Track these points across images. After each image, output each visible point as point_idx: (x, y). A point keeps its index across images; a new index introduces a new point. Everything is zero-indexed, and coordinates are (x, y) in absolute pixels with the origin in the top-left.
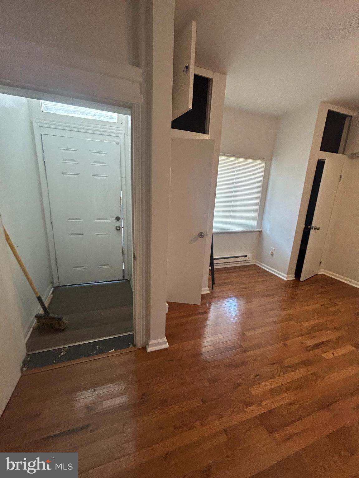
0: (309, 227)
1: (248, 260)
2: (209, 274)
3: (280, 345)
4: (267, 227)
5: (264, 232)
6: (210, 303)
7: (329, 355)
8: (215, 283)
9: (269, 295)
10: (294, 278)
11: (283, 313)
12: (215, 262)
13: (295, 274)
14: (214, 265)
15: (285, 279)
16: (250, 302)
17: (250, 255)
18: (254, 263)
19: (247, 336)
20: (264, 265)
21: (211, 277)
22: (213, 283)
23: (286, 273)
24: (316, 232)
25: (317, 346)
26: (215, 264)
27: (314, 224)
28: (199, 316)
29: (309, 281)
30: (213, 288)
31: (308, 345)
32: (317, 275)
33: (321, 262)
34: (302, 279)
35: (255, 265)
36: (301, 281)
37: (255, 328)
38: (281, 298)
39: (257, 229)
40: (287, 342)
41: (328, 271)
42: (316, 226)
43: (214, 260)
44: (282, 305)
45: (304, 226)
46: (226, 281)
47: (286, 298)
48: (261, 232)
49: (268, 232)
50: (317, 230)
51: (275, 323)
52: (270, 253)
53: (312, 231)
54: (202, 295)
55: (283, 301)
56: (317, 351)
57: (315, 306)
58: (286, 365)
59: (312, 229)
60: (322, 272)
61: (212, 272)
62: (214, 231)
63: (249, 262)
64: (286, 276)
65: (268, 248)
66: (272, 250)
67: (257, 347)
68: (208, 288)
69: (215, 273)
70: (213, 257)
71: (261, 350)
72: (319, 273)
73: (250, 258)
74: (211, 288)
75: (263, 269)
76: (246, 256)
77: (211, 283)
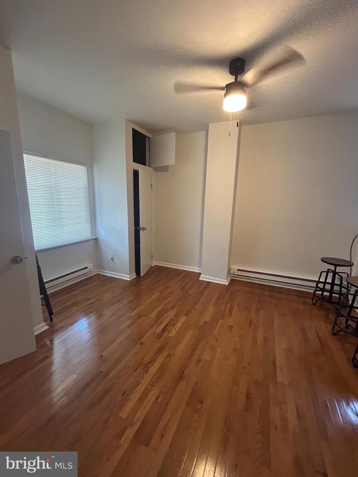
0: (138, 228)
1: (90, 271)
2: (42, 305)
3: (138, 346)
4: (102, 234)
5: (100, 239)
6: (52, 341)
7: (174, 332)
8: (53, 312)
9: (118, 301)
10: (136, 276)
11: (134, 313)
12: (47, 286)
13: (136, 272)
14: (47, 290)
15: (129, 279)
16: (101, 317)
17: (90, 265)
18: (97, 273)
19: (105, 357)
20: (107, 271)
21: (46, 307)
22: (51, 313)
23: (129, 273)
24: (144, 232)
25: (164, 330)
26: (47, 288)
27: (141, 226)
28: (37, 368)
29: (148, 274)
30: (51, 320)
31: (158, 332)
32: (152, 267)
33: (152, 256)
34: (142, 275)
35: (98, 274)
36: (142, 277)
37: (112, 343)
38: (130, 299)
39: (92, 237)
40: (142, 340)
41: (159, 262)
42: (143, 227)
43: (45, 285)
44: (131, 306)
45: (134, 228)
46: (68, 304)
47: (133, 298)
48: (96, 239)
49: (104, 238)
50: (145, 230)
51: (129, 326)
52: (110, 259)
53: (141, 231)
54: (36, 336)
55: (131, 301)
56: (166, 334)
57: (156, 295)
58: (146, 363)
59: (141, 230)
60: (155, 263)
61: (46, 299)
62: (36, 249)
63: (91, 273)
64: (129, 276)
65: (108, 254)
66: (112, 255)
67: (118, 361)
68: (45, 323)
69: (50, 299)
70: (43, 281)
71: (122, 364)
72: (153, 266)
73: (91, 269)
74: (49, 321)
75: (106, 276)
76: (86, 268)
77: (47, 314)
